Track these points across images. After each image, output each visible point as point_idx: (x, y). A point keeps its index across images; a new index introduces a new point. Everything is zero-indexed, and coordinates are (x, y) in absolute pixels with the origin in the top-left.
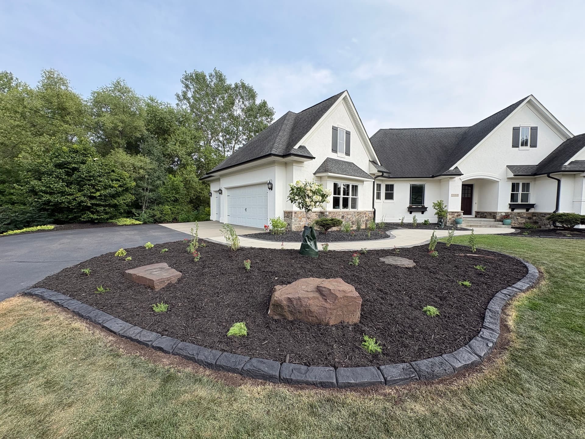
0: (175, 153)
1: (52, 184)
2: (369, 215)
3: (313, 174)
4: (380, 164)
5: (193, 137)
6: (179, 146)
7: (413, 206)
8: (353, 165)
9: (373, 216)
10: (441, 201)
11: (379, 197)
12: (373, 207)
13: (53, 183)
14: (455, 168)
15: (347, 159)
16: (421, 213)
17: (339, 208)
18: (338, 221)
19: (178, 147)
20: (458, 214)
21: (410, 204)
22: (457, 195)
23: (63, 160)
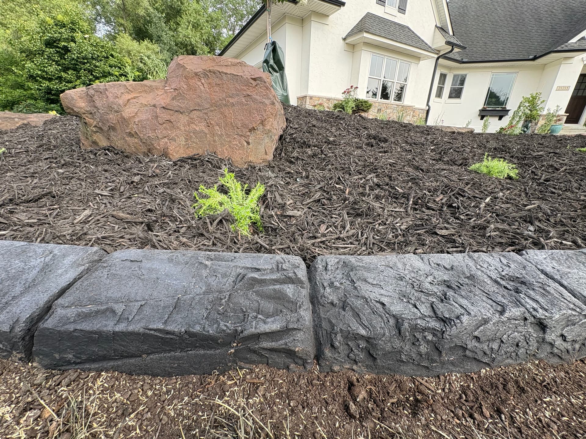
0: (188, 39)
1: (46, 67)
2: (419, 115)
3: (341, 40)
4: (451, 33)
5: (209, 19)
6: (192, 31)
7: (489, 108)
8: (407, 30)
9: (425, 116)
10: (537, 94)
11: (439, 94)
12: (428, 105)
13: (46, 65)
14: (579, 40)
15: (400, 19)
16: (497, 118)
17: (376, 98)
18: (365, 102)
19: (190, 32)
20: (559, 118)
21: (484, 105)
22: (567, 88)
23: (49, 35)
